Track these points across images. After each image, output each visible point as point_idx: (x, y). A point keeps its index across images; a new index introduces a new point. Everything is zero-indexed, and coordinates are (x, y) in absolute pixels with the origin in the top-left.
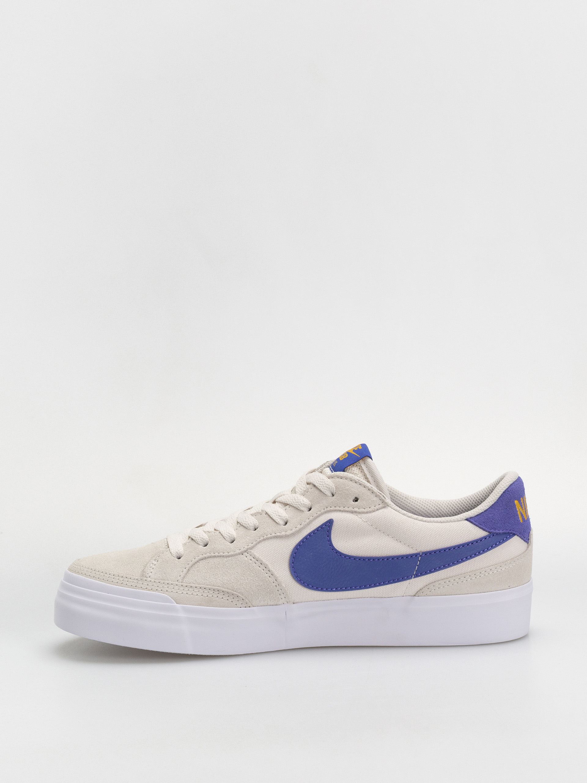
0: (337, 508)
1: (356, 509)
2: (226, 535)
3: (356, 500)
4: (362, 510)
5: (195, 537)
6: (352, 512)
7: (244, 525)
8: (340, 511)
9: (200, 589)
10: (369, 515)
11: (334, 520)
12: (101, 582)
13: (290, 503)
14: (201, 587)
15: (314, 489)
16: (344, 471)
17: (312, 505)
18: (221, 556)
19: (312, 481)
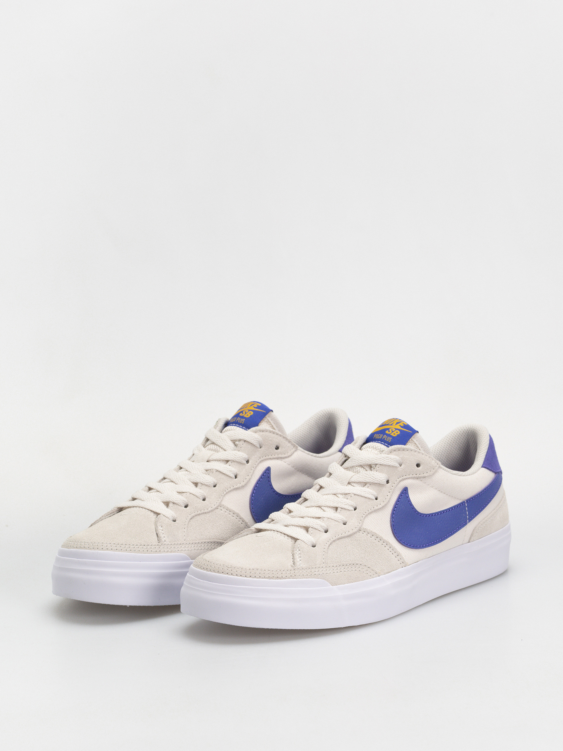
0: (267, 457)
1: (280, 456)
2: (199, 495)
3: (277, 448)
4: (283, 456)
5: (177, 501)
6: (278, 458)
7: (206, 483)
8: (271, 459)
9: (202, 544)
10: (290, 458)
11: (270, 467)
12: (130, 553)
13: (232, 459)
14: (202, 542)
15: (245, 444)
16: (257, 426)
17: (249, 457)
18: (204, 513)
19: (241, 438)
